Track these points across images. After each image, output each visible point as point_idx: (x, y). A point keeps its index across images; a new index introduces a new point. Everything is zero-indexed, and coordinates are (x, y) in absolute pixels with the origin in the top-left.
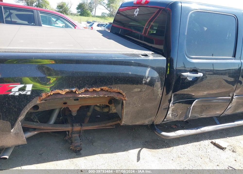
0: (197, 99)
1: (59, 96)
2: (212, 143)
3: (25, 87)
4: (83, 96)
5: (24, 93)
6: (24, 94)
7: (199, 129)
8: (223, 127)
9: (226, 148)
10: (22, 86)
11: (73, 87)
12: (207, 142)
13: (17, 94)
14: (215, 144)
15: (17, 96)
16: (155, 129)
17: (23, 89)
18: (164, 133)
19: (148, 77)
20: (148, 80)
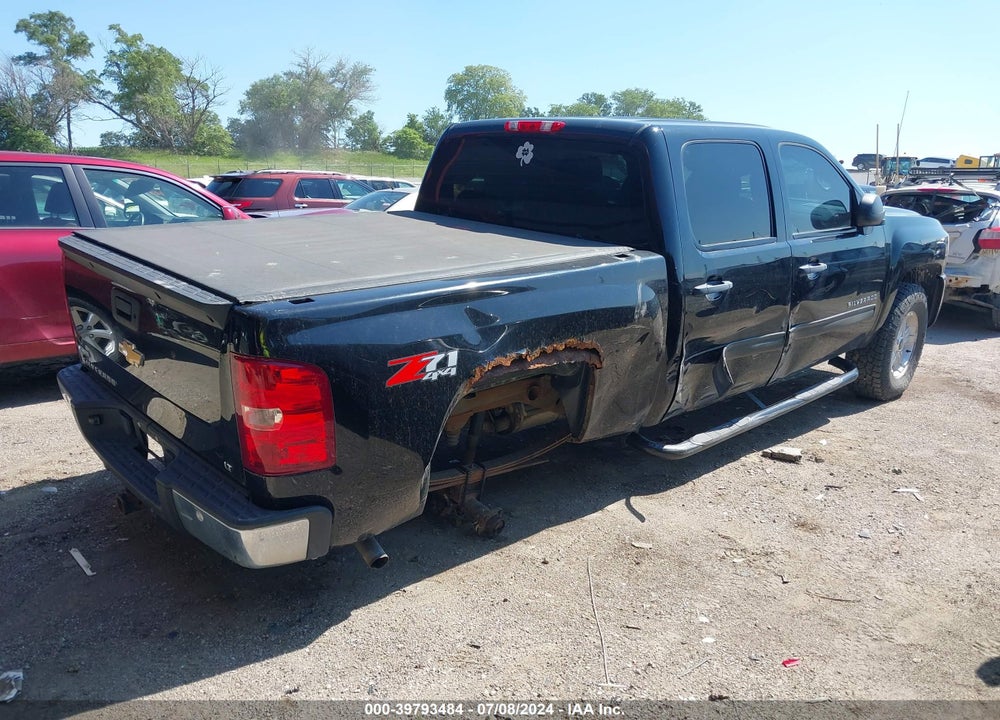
0: (725, 345)
1: (501, 373)
2: (765, 455)
3: (446, 359)
4: (537, 366)
5: (445, 373)
6: (446, 376)
7: (734, 426)
8: (779, 412)
9: (800, 457)
10: (442, 356)
11: (522, 348)
12: (754, 457)
13: (435, 377)
14: (773, 457)
15: (435, 381)
16: (646, 444)
17: (443, 364)
18: (668, 447)
19: (643, 304)
20: (643, 312)
